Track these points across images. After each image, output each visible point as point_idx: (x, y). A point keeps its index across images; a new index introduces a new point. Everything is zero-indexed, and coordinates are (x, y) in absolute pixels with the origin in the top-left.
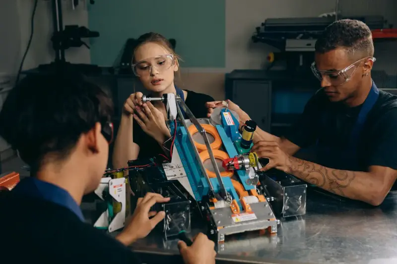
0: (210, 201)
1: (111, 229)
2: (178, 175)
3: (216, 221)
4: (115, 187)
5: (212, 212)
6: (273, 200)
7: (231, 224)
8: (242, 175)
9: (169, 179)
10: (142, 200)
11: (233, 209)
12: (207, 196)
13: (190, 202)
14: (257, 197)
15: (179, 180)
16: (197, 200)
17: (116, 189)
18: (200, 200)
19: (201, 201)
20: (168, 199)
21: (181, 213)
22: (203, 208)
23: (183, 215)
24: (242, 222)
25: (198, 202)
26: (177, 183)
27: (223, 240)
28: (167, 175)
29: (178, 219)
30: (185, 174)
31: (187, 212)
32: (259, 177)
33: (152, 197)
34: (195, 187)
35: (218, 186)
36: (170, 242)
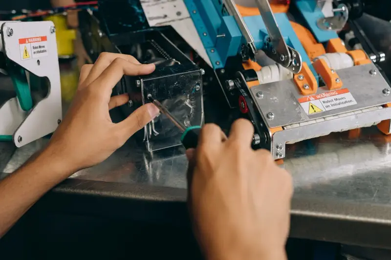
0: (246, 68)
1: (20, 139)
2: (172, 16)
3: (264, 112)
4: (22, 41)
5: (253, 93)
6: (382, 60)
7: (298, 119)
8: (307, 10)
9: (152, 23)
10: (92, 71)
11: (300, 84)
12: (238, 56)
13: (203, 71)
14: (350, 55)
15: (175, 25)
16: (216, 67)
17: (28, 46)
18: (221, 66)
19: (225, 68)
20: (150, 68)
21: (183, 98)
22: (231, 83)
23: (187, 102)
24: (323, 114)
25: (218, 70)
26: (169, 31)
27: (283, 156)
28: (147, 16)
29: (177, 113)
30: (185, 13)
31: (195, 96)
32: (350, 12)
33: (114, 62)
34: (208, 39)
35: (262, 34)
36: (160, 162)
